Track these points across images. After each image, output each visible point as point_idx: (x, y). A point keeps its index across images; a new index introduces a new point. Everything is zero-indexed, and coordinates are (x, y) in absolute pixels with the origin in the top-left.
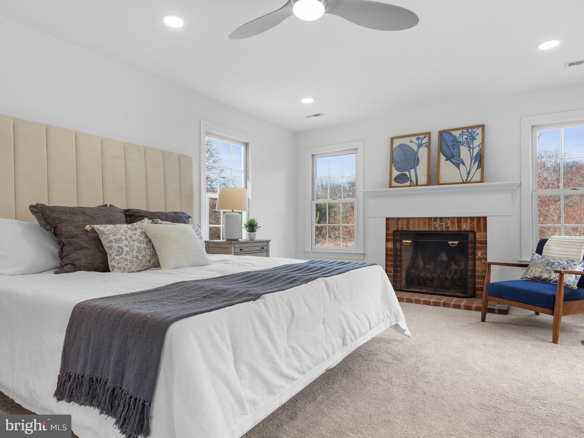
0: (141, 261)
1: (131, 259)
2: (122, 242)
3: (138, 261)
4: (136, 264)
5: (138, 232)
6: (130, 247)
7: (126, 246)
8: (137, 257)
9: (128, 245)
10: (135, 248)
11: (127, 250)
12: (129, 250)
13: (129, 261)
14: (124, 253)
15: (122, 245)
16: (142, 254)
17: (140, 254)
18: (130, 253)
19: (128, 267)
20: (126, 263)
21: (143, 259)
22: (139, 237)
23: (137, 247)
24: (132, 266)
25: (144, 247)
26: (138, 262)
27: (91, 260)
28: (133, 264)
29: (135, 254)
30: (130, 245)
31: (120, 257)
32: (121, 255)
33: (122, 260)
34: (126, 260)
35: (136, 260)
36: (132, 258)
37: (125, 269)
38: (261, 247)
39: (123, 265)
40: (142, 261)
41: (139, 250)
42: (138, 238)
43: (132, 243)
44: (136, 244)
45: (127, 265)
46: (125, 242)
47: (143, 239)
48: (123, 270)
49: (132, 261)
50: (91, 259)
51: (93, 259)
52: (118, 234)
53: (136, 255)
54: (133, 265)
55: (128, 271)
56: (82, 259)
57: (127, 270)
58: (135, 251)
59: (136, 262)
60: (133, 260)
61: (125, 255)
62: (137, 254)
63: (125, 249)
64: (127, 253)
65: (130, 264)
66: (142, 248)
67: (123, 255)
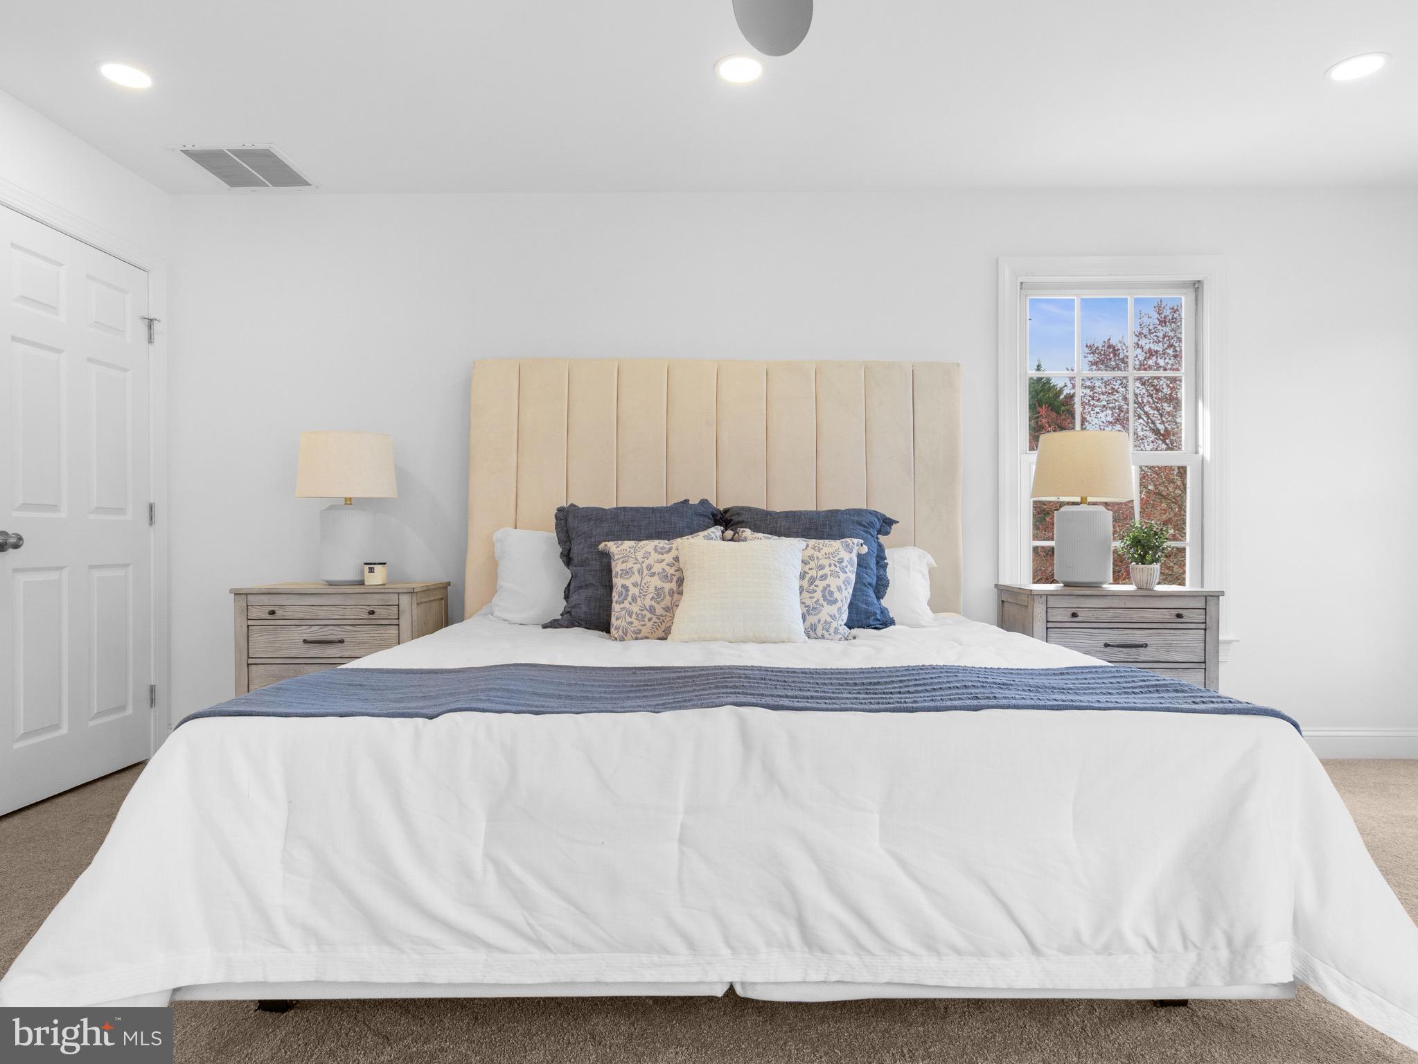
0: (662, 618)
1: (639, 612)
2: (631, 576)
3: (655, 617)
4: (649, 624)
5: (669, 558)
6: (642, 588)
7: (634, 586)
8: (652, 610)
9: (639, 583)
10: (652, 589)
11: (634, 594)
12: (637, 594)
13: (634, 616)
14: (629, 599)
15: (628, 583)
16: (663, 604)
17: (658, 603)
18: (639, 599)
19: (632, 629)
20: (629, 619)
21: (666, 615)
22: (667, 568)
23: (656, 587)
24: (641, 628)
25: (671, 589)
26: (654, 619)
27: (595, 609)
28: (643, 623)
29: (648, 602)
30: (643, 584)
31: (622, 606)
32: (623, 603)
33: (623, 613)
34: (630, 614)
35: (649, 615)
36: (642, 610)
37: (627, 632)
38: (1175, 612)
39: (624, 623)
40: (664, 618)
41: (658, 595)
42: (663, 569)
43: (647, 579)
44: (656, 582)
45: (632, 623)
46: (636, 578)
47: (674, 573)
48: (623, 632)
49: (640, 618)
50: (596, 606)
51: (600, 607)
52: (631, 559)
53: (650, 604)
54: (644, 625)
55: (634, 636)
56: (583, 606)
57: (632, 634)
58: (650, 596)
59: (650, 620)
60: (642, 615)
61: (630, 604)
62: (653, 603)
63: (634, 591)
64: (634, 599)
65: (636, 623)
66: (666, 590)
67: (626, 604)
